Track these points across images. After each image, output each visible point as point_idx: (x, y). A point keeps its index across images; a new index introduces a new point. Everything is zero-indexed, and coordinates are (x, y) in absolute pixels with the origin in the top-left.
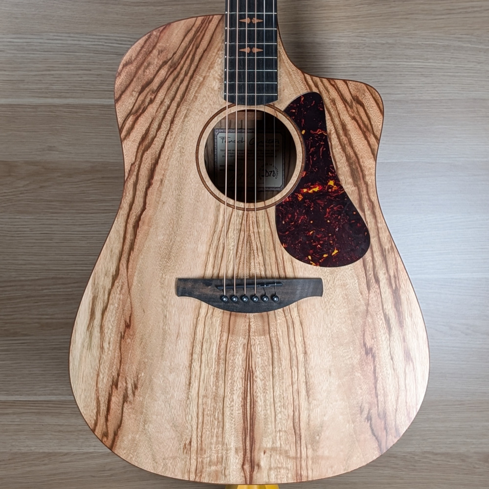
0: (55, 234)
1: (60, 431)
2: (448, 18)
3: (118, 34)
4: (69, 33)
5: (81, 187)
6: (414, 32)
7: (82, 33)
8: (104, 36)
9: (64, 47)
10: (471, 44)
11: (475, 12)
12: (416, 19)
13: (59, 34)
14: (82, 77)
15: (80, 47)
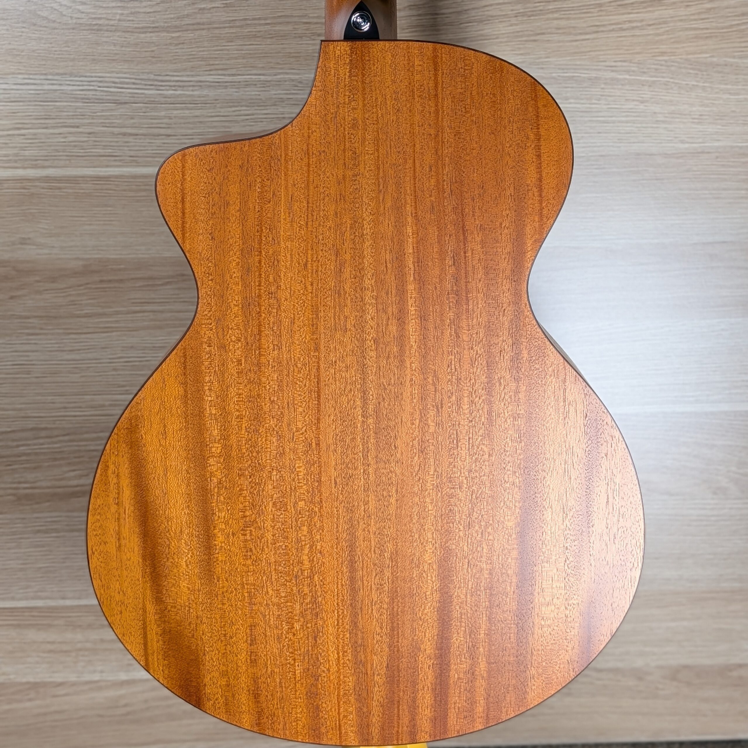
0: (33, 365)
1: (50, 651)
2: (594, 39)
3: (117, 73)
4: (45, 74)
5: (70, 295)
6: (546, 60)
7: (65, 74)
8: (96, 77)
9: (38, 94)
10: (630, 75)
11: (633, 28)
12: (548, 41)
13: (31, 76)
14: (66, 137)
15: (62, 93)
